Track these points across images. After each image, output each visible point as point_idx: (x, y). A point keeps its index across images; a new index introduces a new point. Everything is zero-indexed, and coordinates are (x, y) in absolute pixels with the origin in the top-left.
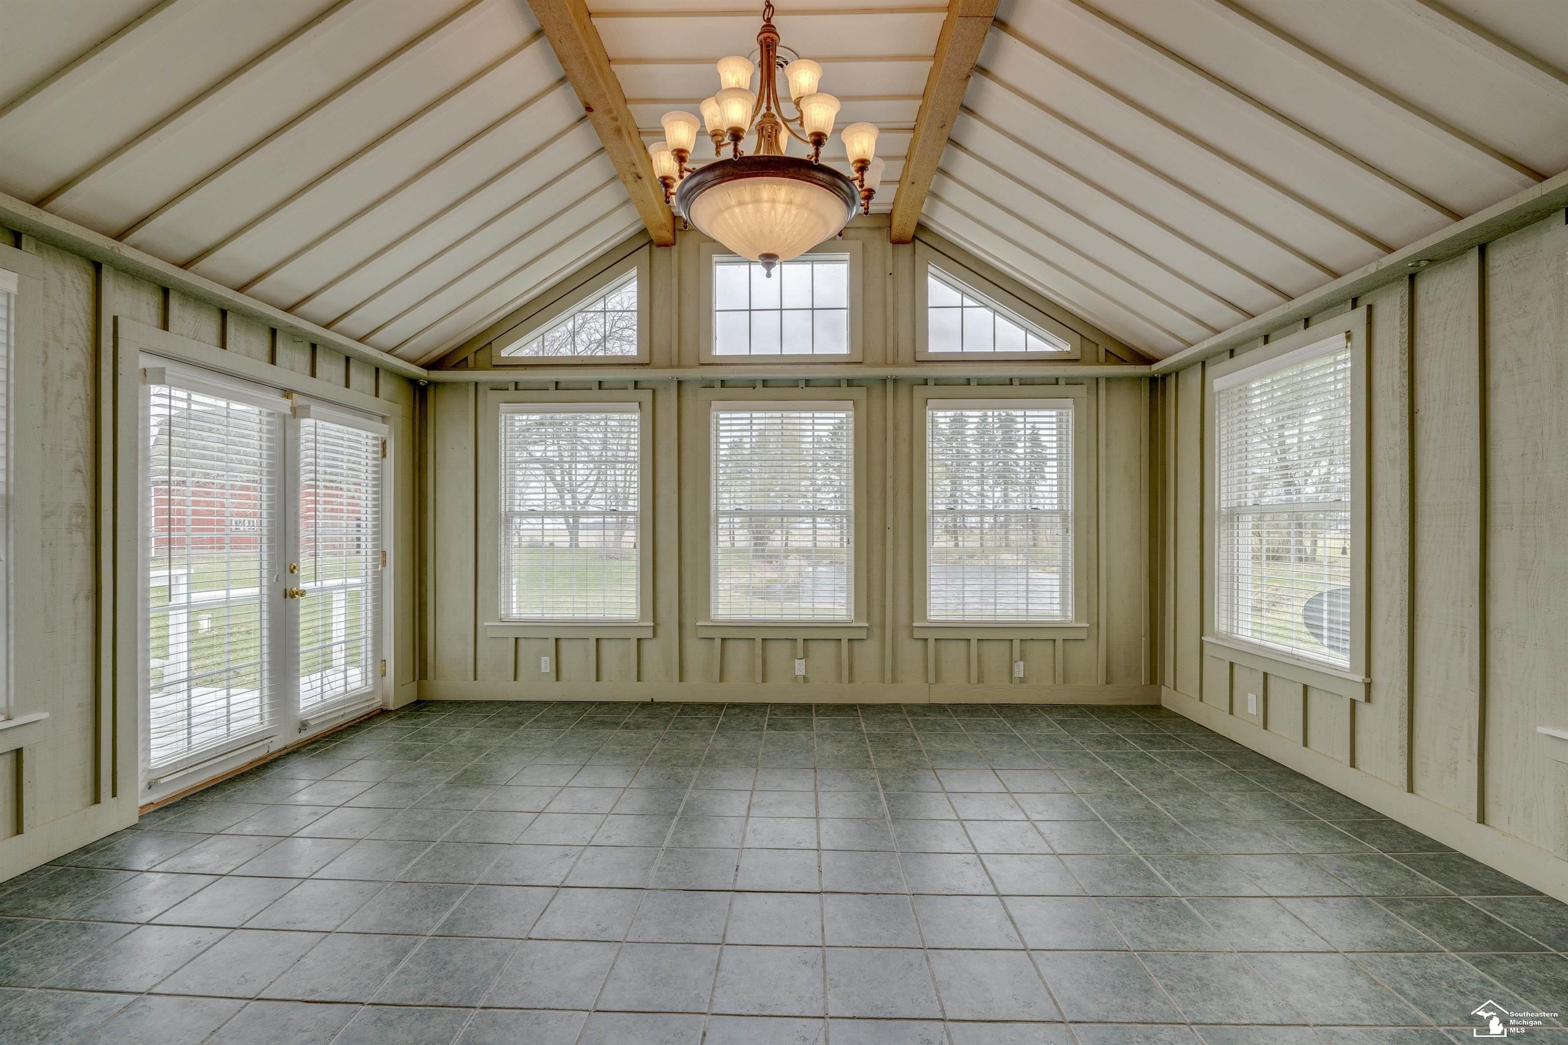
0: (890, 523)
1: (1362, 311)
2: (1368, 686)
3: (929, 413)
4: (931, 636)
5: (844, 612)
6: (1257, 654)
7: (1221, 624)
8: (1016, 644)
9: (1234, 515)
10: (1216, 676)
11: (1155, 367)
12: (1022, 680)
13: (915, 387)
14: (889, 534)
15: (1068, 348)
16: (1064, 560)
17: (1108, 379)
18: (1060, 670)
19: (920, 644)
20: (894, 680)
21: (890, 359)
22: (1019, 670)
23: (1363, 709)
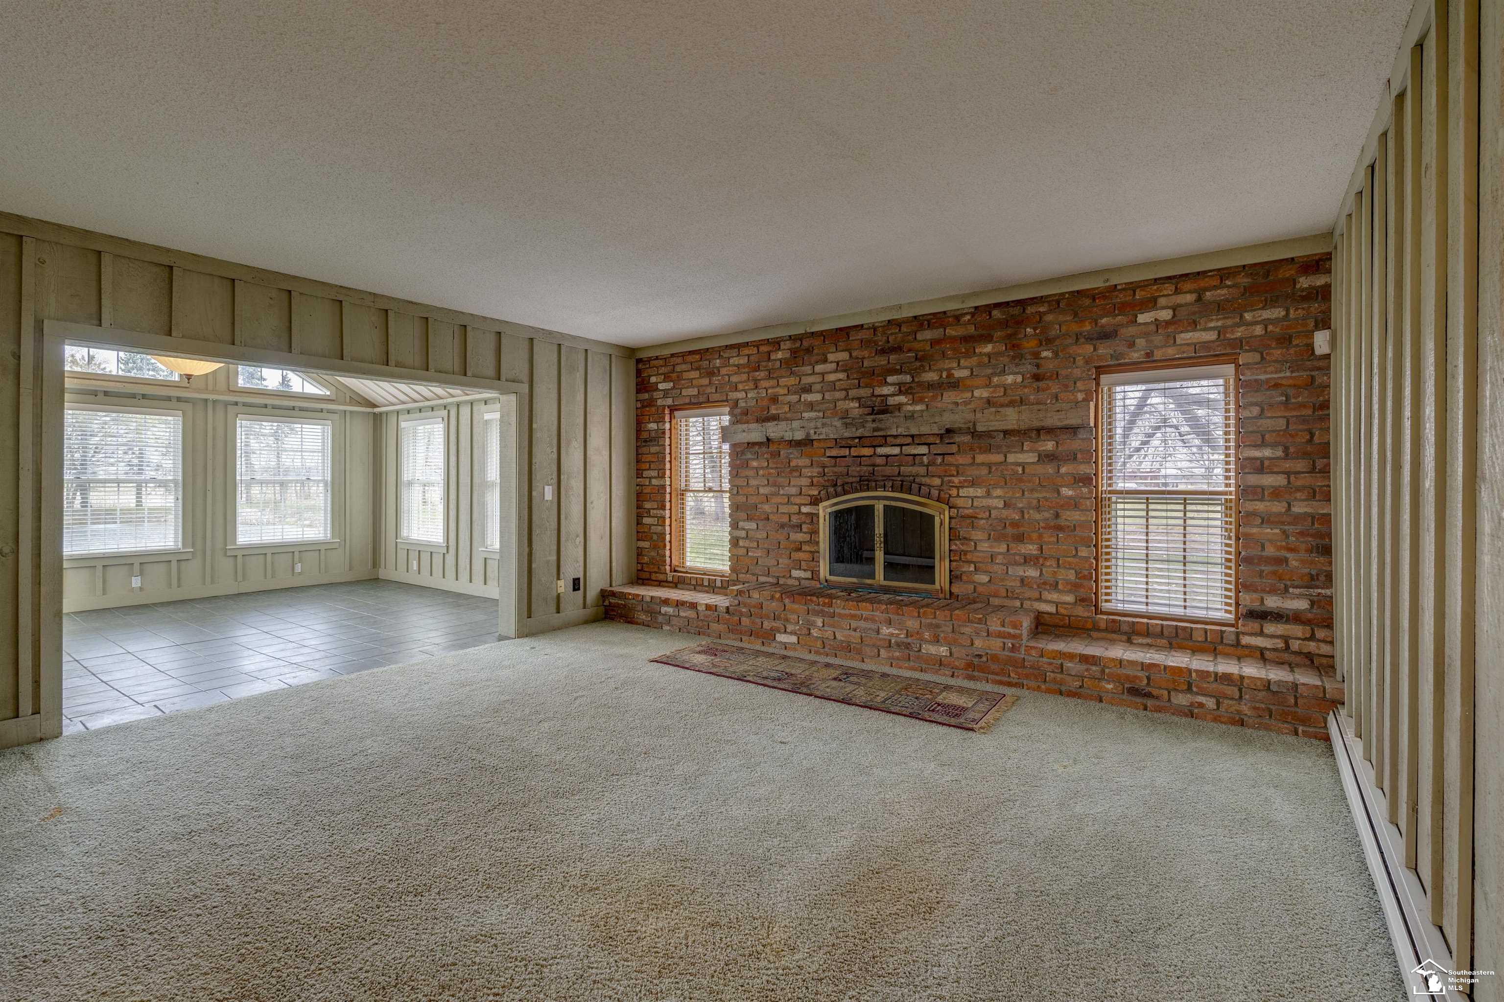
0: (209, 487)
1: (446, 411)
2: (448, 547)
3: (238, 422)
4: (240, 554)
5: (172, 544)
6: (418, 544)
7: (404, 533)
8: (296, 554)
9: (410, 483)
10: (402, 555)
11: (376, 410)
12: (300, 574)
13: (229, 407)
14: (209, 495)
15: (328, 393)
16: (326, 507)
17: (351, 412)
18: (323, 566)
19: (231, 559)
20: (213, 582)
21: (210, 388)
22: (298, 568)
23: (447, 556)
